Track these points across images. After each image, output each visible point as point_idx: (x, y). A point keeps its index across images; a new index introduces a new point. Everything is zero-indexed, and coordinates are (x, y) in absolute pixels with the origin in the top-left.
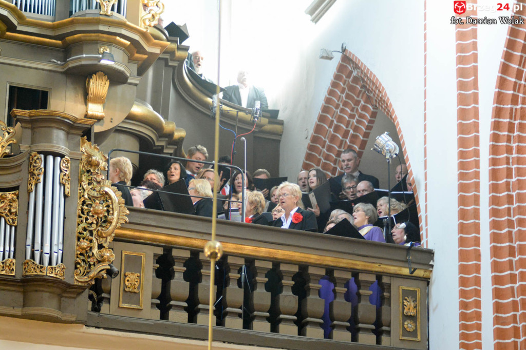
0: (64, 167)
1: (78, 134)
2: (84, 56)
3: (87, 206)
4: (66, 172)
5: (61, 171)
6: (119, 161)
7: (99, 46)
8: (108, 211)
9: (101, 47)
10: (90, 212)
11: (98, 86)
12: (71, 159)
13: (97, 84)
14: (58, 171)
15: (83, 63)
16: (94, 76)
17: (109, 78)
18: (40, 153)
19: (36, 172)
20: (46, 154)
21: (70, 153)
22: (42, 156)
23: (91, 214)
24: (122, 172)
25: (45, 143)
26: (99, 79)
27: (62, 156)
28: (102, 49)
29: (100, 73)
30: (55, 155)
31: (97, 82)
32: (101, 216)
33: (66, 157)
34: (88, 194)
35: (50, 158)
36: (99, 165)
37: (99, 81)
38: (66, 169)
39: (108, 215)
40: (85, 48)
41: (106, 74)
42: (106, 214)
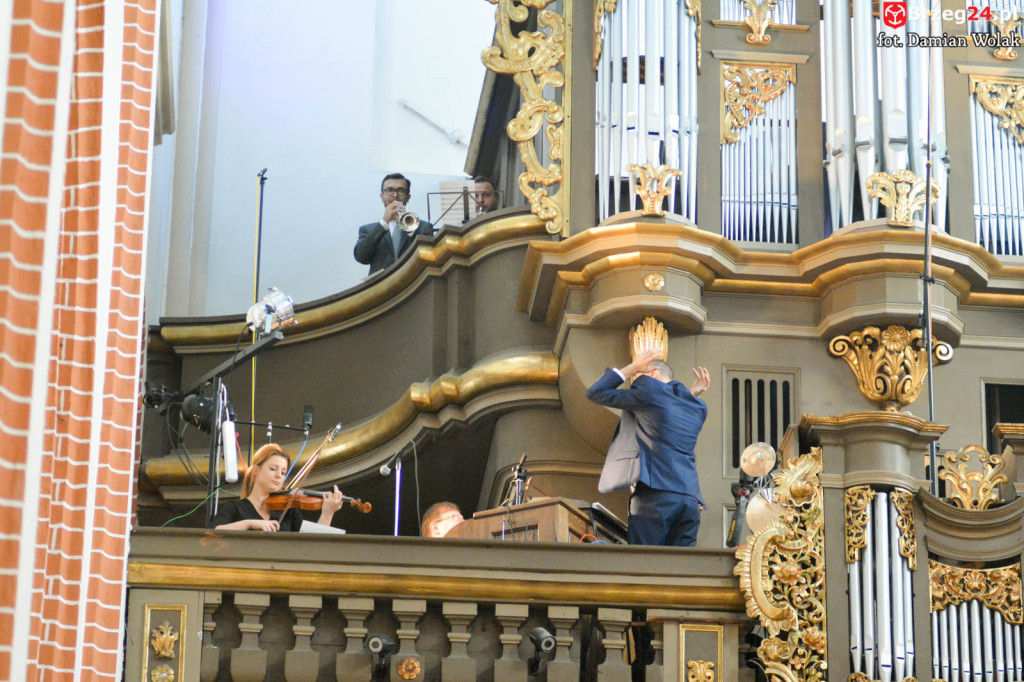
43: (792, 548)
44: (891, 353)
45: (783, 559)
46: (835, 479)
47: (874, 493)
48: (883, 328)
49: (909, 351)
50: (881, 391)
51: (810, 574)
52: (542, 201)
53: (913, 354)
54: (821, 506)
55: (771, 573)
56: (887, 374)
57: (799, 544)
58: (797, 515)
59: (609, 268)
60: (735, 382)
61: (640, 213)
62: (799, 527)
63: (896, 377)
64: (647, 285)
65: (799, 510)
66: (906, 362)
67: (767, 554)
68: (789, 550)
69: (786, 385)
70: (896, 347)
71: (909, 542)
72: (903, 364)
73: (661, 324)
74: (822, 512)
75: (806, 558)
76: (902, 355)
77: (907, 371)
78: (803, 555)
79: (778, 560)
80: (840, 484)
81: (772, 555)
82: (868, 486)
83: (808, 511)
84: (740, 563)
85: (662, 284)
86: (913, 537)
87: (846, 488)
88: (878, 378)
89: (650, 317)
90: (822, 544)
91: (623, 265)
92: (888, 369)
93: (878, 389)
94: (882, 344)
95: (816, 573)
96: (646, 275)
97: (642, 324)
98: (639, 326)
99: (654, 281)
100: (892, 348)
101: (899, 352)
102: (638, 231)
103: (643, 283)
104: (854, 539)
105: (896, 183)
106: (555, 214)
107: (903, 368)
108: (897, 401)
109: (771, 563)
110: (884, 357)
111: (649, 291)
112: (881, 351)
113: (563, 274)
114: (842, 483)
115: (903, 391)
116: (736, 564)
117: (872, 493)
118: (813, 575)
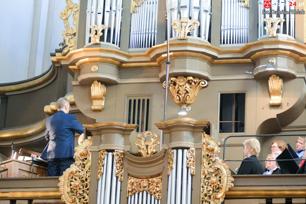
0: (189, 156)
1: (200, 132)
2: (260, 66)
3: (207, 179)
4: (191, 159)
5: (187, 159)
6: (250, 141)
7: (269, 58)
8: (220, 181)
9: (270, 59)
10: (209, 183)
11: (275, 84)
12: (195, 149)
13: (273, 83)
14: (185, 159)
15: (260, 71)
16: (270, 78)
17: (280, 77)
18: (173, 149)
19: (171, 162)
20: (177, 149)
21: (195, 145)
22: (175, 151)
23: (209, 185)
24: (252, 148)
25: (176, 141)
26: (274, 79)
27: (188, 148)
28: (270, 60)
29: (273, 75)
30: (183, 148)
31: (273, 82)
32: (215, 185)
33: (190, 148)
34: (207, 171)
35: (180, 151)
36: (214, 150)
37: (274, 81)
38: (190, 157)
39: (220, 183)
40: (261, 61)
41: (277, 75)
42: (219, 183)
43: (79, 175)
44: (181, 86)
45: (76, 179)
46: (95, 149)
47: (107, 153)
48: (176, 77)
49: (187, 85)
50: (179, 100)
51: (85, 184)
52: (70, 41)
53: (189, 86)
54: (90, 159)
55: (71, 185)
56: (180, 94)
57: (82, 174)
58: (82, 162)
59: (82, 64)
60: (130, 101)
61: (90, 44)
62: (82, 167)
63: (183, 95)
64: (92, 70)
65: (83, 160)
66: (187, 89)
67: (70, 178)
68: (78, 176)
69: (148, 100)
70: (182, 84)
71: (119, 171)
72: (185, 90)
73: (100, 83)
74: (91, 161)
75: (84, 179)
76: (185, 86)
77: (187, 92)
78: (83, 177)
79: (74, 180)
80: (97, 150)
81: (72, 178)
82: (105, 150)
83: (86, 160)
84: (60, 182)
85: (97, 68)
86: (122, 168)
87: (99, 151)
88: (177, 95)
89: (95, 80)
90: (90, 173)
91: (85, 63)
92: (180, 92)
93: (178, 100)
94: (177, 83)
95: (87, 184)
96: (92, 66)
97: (93, 83)
98: (92, 84)
99: (94, 68)
100: (181, 84)
101: (184, 86)
102: (85, 51)
103: (91, 69)
104: (99, 171)
105: (181, 23)
106: (73, 45)
107: (185, 91)
108: (185, 103)
109: (71, 181)
110: (178, 88)
111: (92, 72)
112: (177, 86)
113: (70, 67)
114: (98, 149)
115: (186, 100)
116: (58, 182)
117: (106, 153)
118: (86, 185)
